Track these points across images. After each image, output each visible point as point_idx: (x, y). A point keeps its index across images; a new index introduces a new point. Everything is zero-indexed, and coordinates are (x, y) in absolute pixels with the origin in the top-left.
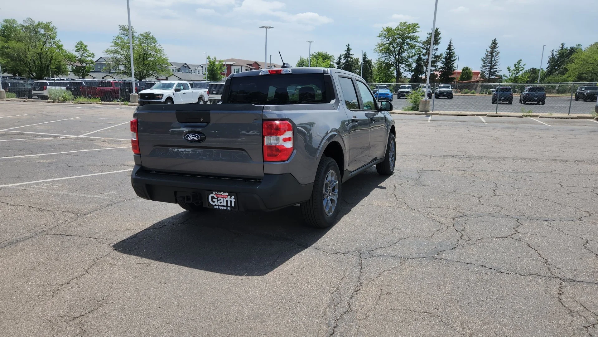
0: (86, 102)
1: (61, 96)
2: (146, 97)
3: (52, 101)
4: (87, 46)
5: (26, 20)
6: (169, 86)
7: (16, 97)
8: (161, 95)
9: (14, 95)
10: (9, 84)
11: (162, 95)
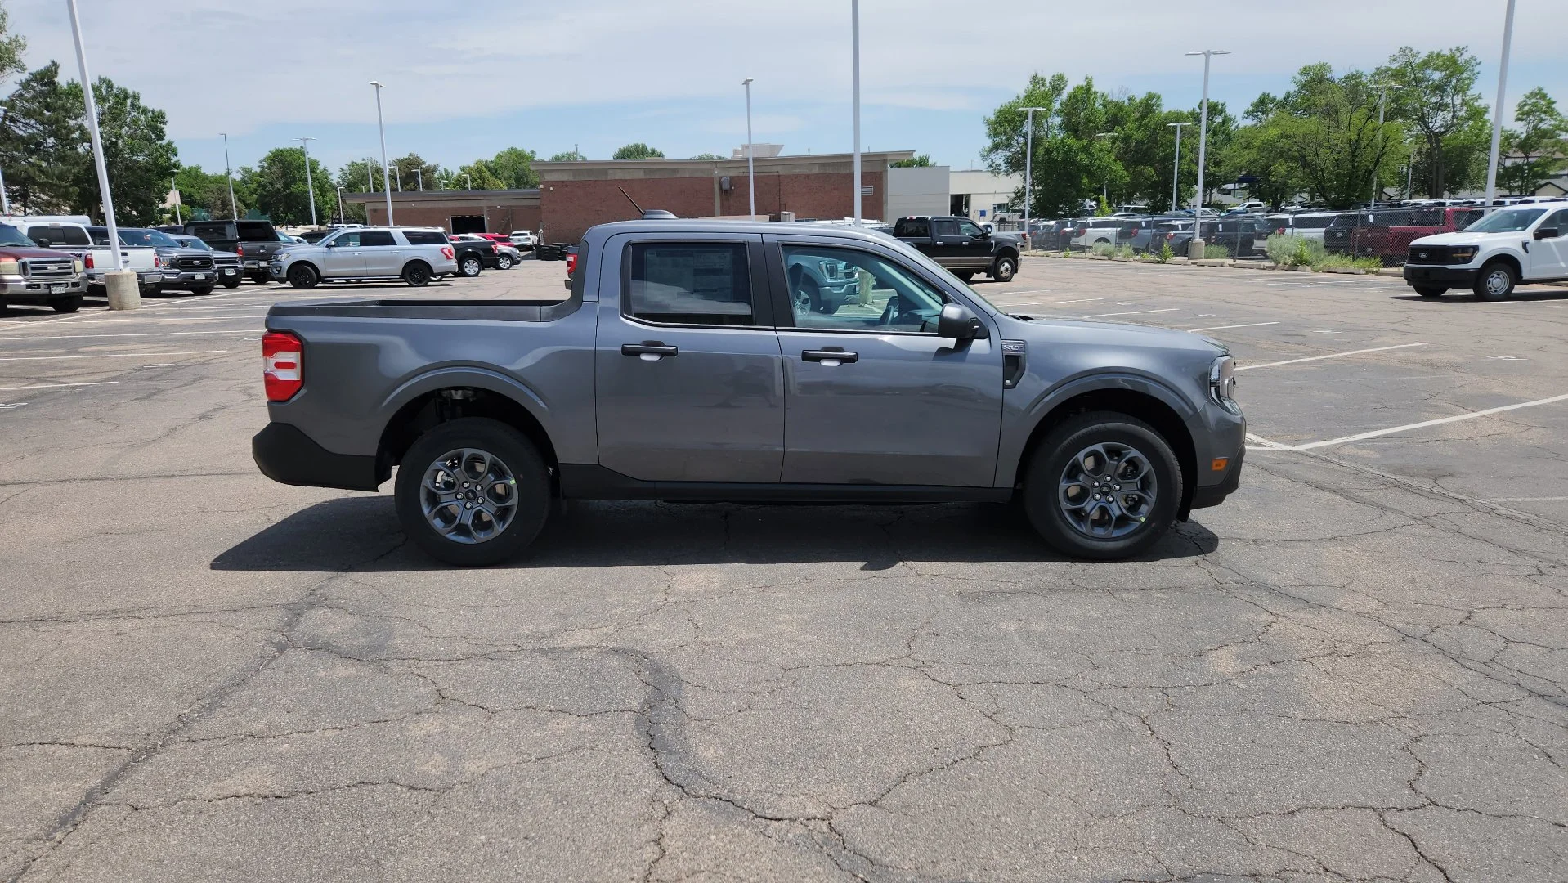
0: (1341, 269)
1: (1293, 252)
2: (1423, 255)
3: (1272, 264)
4: (1554, 103)
5: (1397, 55)
6: (1523, 221)
7: (1228, 256)
8: (1472, 250)
9: (1224, 250)
10: (1220, 226)
11: (1476, 249)
